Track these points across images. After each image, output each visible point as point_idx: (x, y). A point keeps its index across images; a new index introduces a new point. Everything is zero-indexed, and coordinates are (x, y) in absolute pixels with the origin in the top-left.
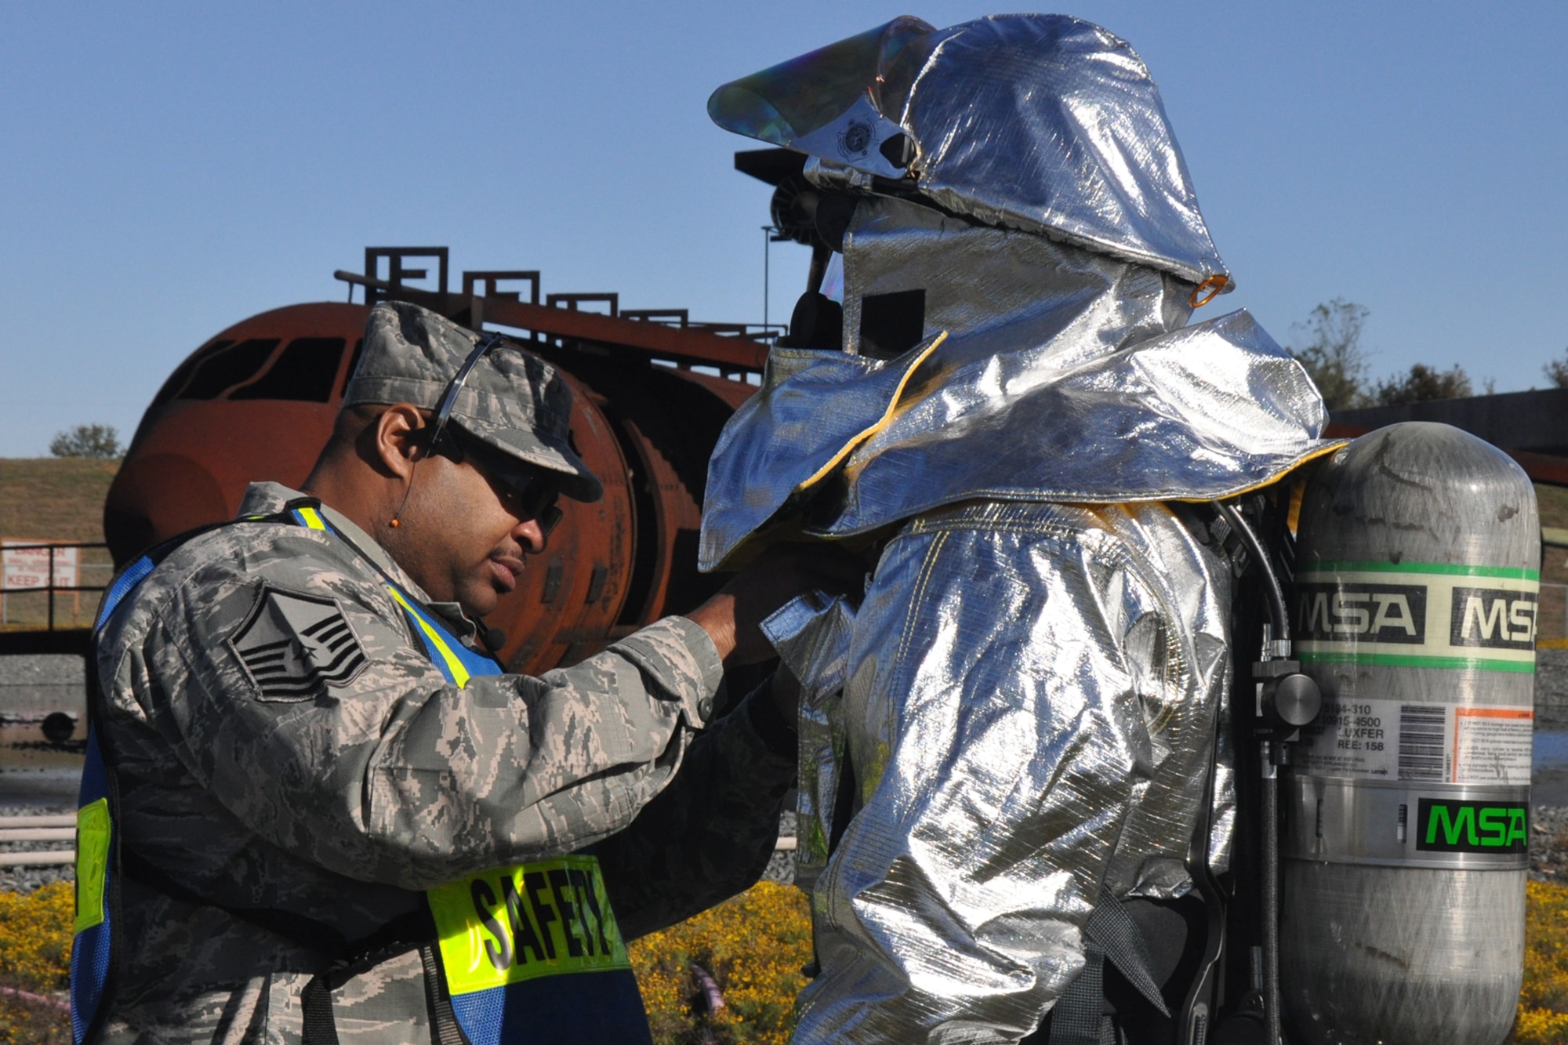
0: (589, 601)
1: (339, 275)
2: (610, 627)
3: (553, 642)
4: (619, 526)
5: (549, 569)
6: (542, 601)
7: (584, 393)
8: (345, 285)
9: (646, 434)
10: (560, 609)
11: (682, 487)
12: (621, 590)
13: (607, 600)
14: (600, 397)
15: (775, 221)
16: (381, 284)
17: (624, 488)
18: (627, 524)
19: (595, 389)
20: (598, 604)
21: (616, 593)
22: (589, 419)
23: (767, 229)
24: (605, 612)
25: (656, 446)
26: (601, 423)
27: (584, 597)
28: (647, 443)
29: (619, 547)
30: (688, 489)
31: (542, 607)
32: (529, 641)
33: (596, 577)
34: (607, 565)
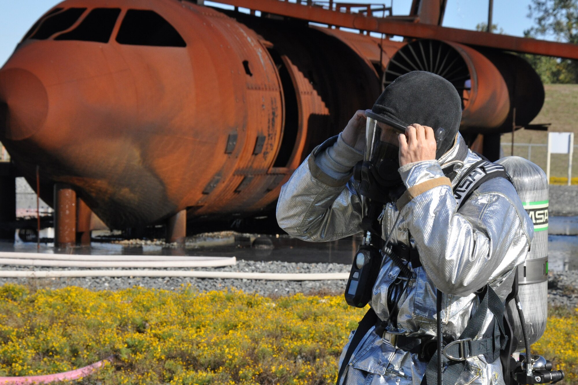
0: (255, 153)
2: (269, 168)
3: (234, 175)
4: (274, 113)
5: (229, 136)
6: (226, 152)
7: (259, 41)
9: (294, 63)
10: (237, 157)
11: (315, 92)
12: (275, 148)
13: (266, 153)
14: (269, 43)
18: (279, 112)
19: (266, 39)
20: (261, 156)
21: (272, 149)
22: (260, 55)
24: (265, 160)
25: (300, 69)
26: (267, 57)
27: (252, 151)
28: (295, 69)
29: (273, 125)
30: (319, 94)
31: (226, 156)
32: (219, 174)
33: (259, 141)
34: (266, 134)
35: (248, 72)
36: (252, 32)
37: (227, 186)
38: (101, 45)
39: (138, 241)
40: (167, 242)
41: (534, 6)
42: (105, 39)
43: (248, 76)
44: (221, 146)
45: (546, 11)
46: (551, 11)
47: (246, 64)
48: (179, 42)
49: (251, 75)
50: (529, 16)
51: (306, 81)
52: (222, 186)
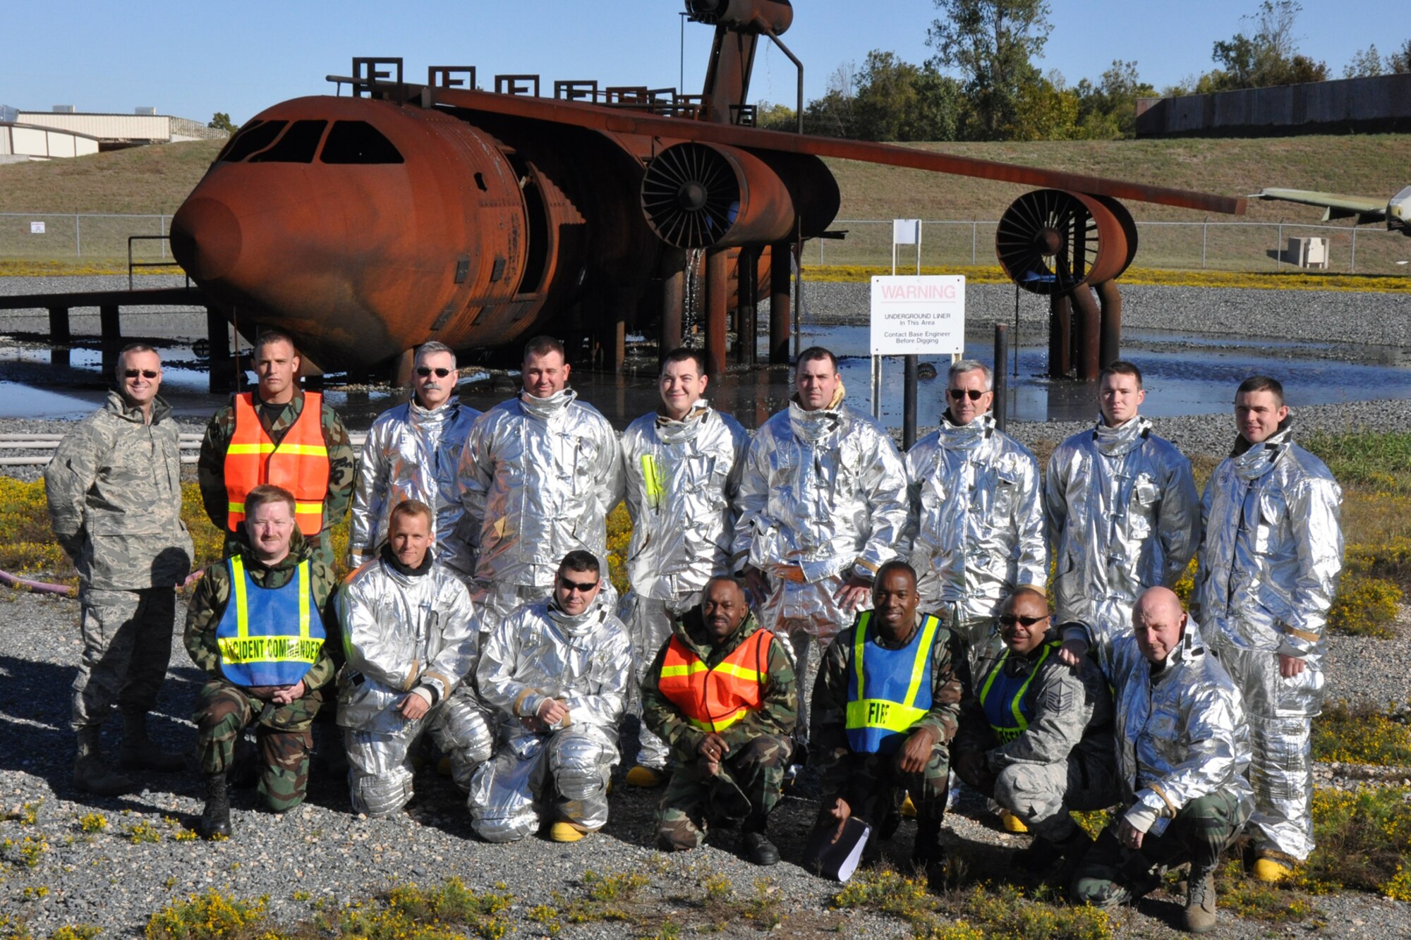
0: (492, 280)
1: (329, 79)
2: (513, 294)
3: (469, 307)
4: (515, 232)
5: (459, 263)
6: (456, 282)
7: (496, 148)
8: (335, 84)
9: (540, 170)
10: (470, 286)
11: (568, 202)
12: (519, 272)
13: (508, 279)
14: (509, 149)
15: (689, 9)
16: (363, 81)
17: (520, 209)
18: (522, 230)
19: (506, 144)
20: (500, 282)
21: (514, 275)
22: (497, 164)
23: (683, 14)
24: (508, 286)
25: (548, 177)
26: (506, 166)
27: (489, 278)
28: (542, 177)
29: (515, 246)
30: (573, 203)
31: (456, 288)
32: (449, 306)
33: (498, 266)
34: (506, 257)
35: (481, 186)
36: (488, 136)
37: (461, 320)
38: (303, 166)
39: (360, 387)
40: (392, 386)
41: (934, 30)
42: (308, 159)
43: (481, 191)
44: (450, 276)
45: (949, 37)
46: (955, 37)
47: (478, 177)
48: (395, 157)
49: (485, 189)
50: (928, 44)
51: (556, 189)
52: (454, 320)
